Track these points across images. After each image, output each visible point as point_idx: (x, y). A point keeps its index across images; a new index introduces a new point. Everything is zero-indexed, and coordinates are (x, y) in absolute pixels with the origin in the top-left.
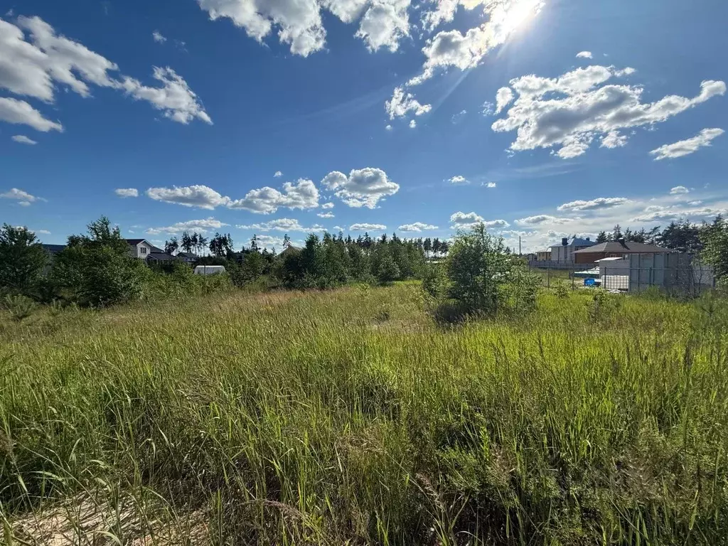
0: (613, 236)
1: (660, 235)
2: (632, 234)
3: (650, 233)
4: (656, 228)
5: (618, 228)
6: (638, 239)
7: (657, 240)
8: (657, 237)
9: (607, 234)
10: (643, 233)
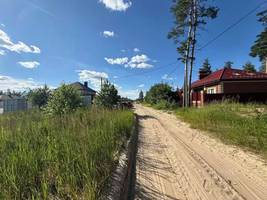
0: (7, 93)
1: (26, 94)
2: (16, 93)
3: (23, 93)
4: (25, 91)
5: (9, 90)
6: (18, 95)
7: (26, 96)
8: (26, 95)
9: (3, 92)
10: (20, 93)
